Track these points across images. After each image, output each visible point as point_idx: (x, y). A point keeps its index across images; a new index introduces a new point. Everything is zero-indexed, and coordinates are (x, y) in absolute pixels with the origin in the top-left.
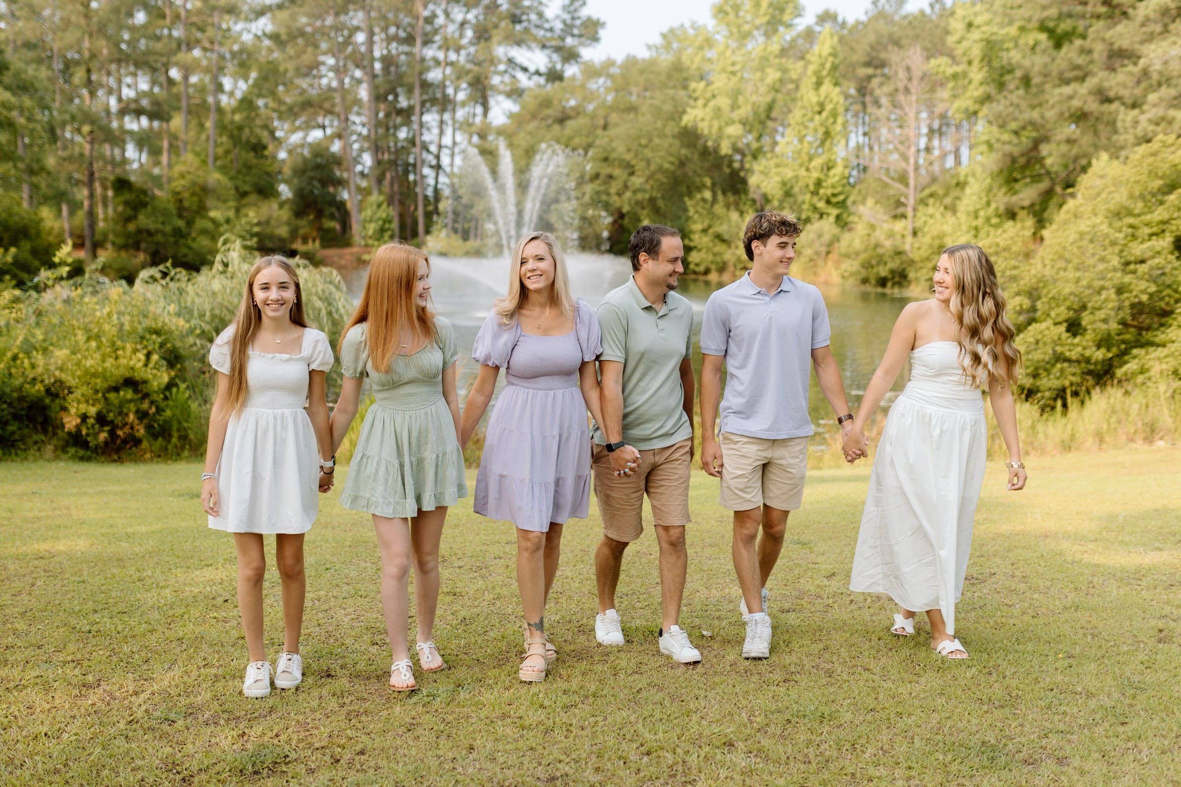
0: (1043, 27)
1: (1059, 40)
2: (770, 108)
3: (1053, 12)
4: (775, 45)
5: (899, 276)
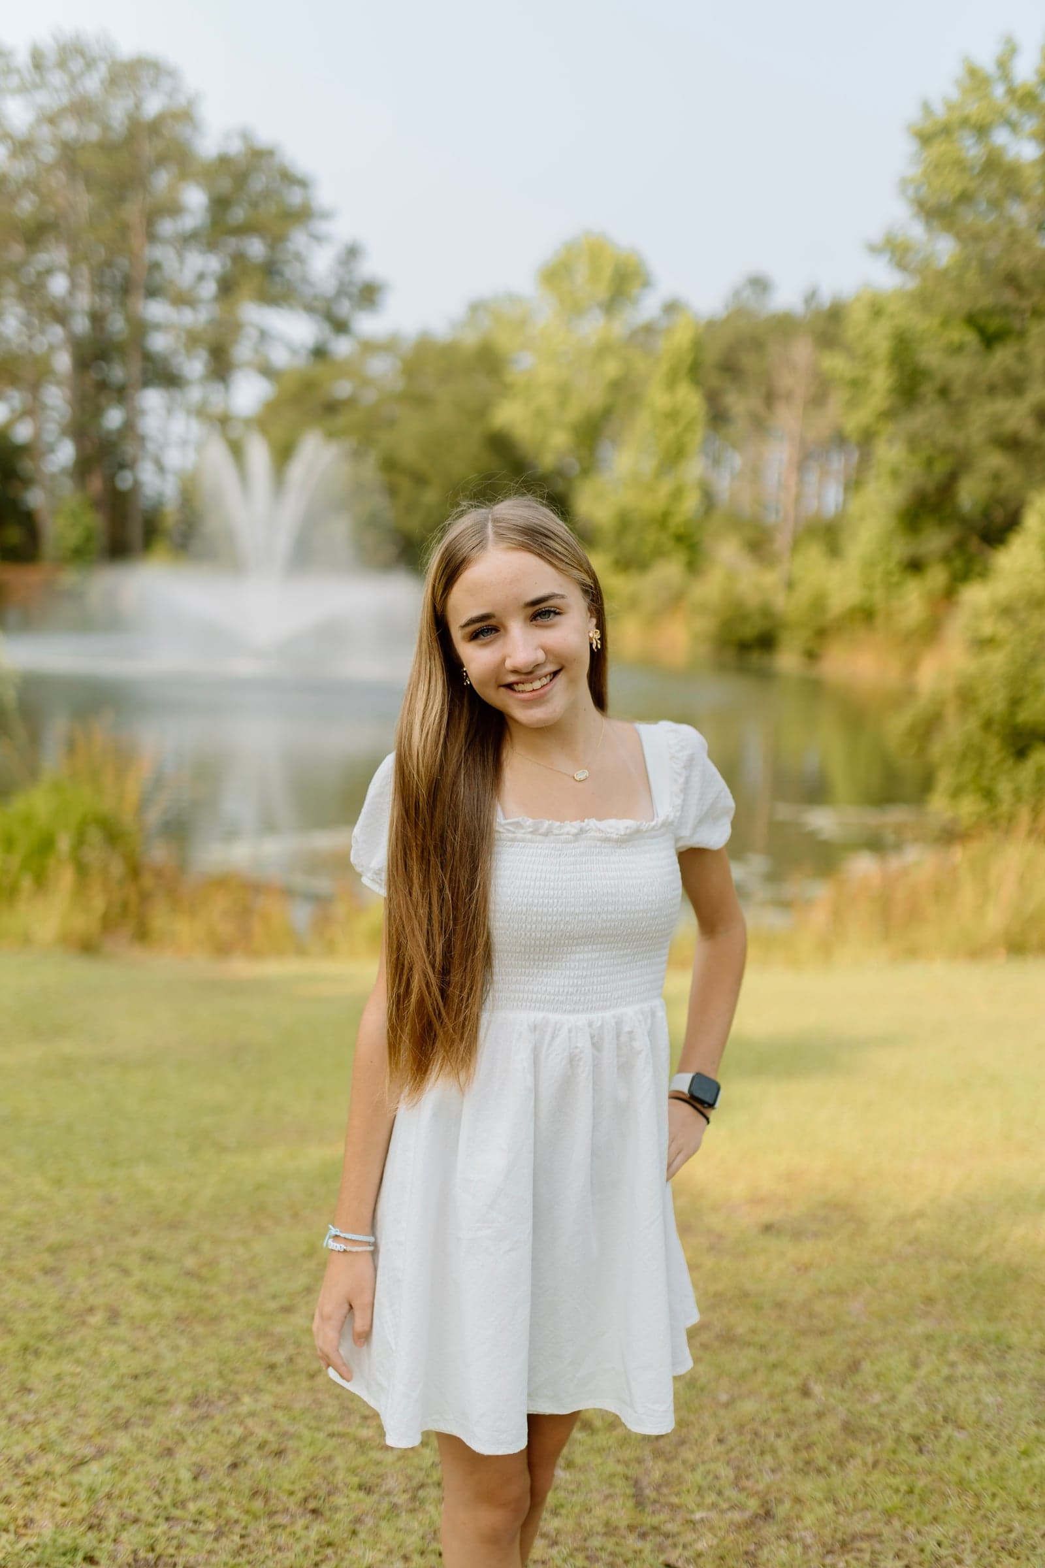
0: (972, 320)
1: (990, 340)
2: (607, 413)
3: (987, 301)
4: (619, 328)
5: (766, 642)
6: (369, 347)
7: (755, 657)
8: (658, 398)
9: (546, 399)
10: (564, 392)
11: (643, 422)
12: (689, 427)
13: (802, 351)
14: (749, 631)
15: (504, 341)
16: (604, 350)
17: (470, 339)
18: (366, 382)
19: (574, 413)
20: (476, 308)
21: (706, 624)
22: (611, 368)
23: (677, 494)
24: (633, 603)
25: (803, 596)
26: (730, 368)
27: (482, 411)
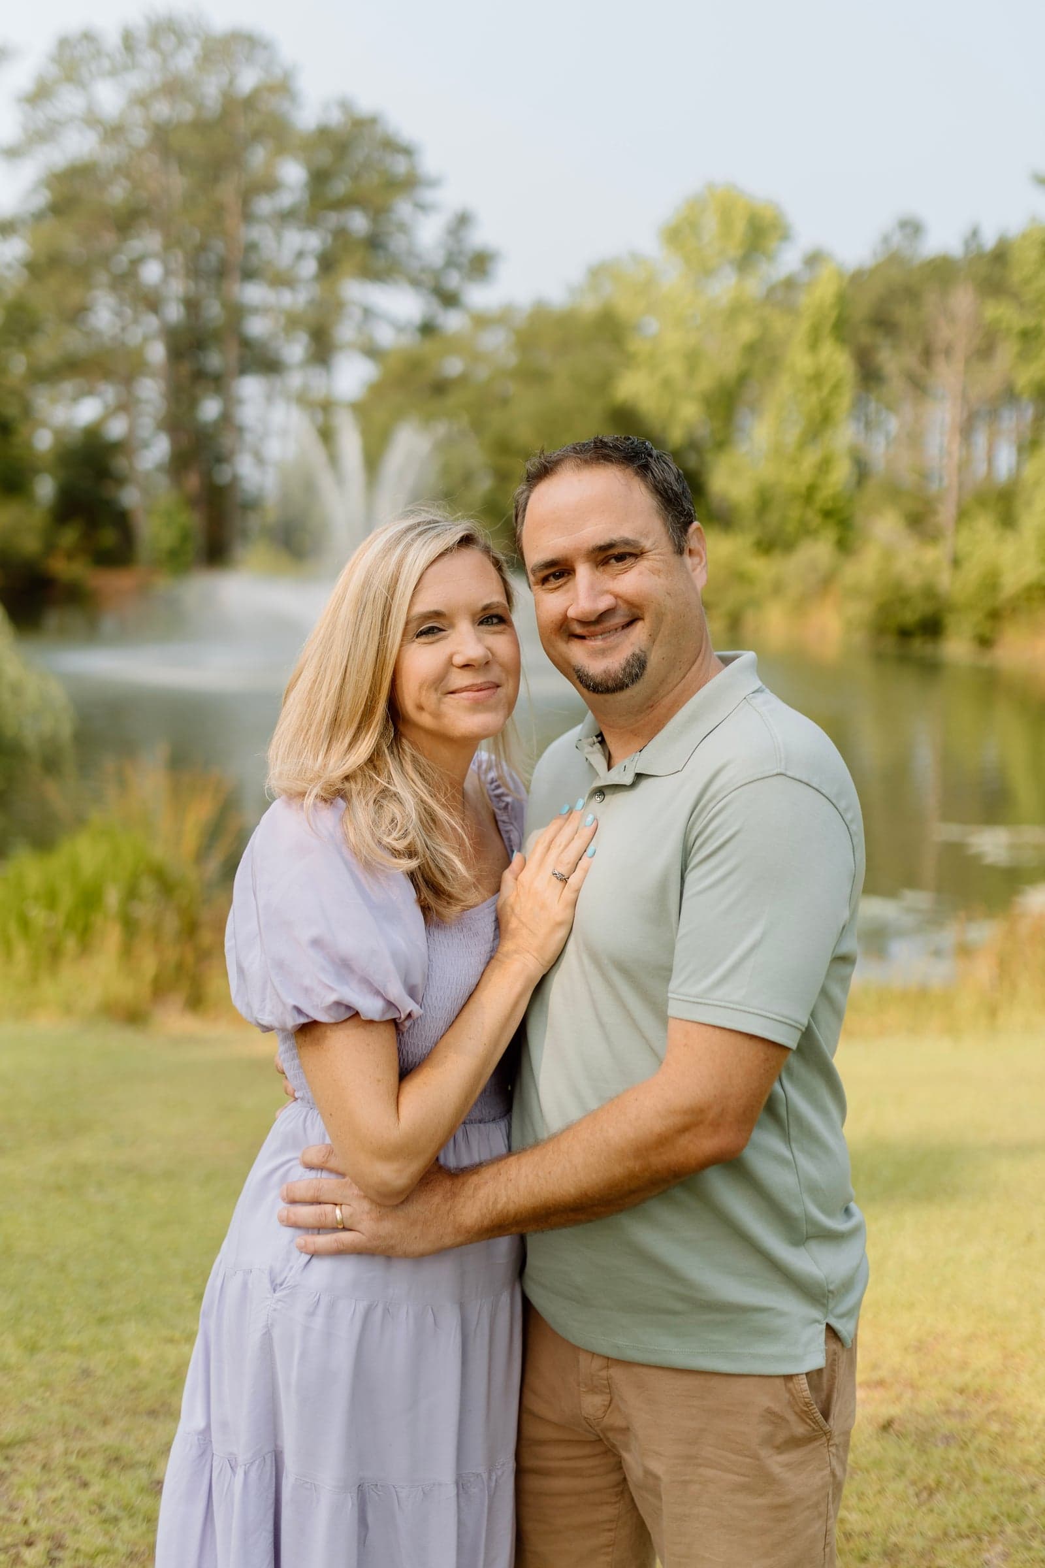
2: (743, 378)
4: (754, 287)
5: (932, 627)
6: (482, 321)
7: (918, 646)
8: (800, 360)
9: (675, 368)
10: (693, 359)
11: (784, 387)
12: (836, 388)
13: (963, 300)
14: (909, 617)
15: (625, 306)
16: (736, 311)
17: (590, 305)
18: (476, 357)
19: (705, 381)
20: (598, 273)
21: (861, 610)
22: (746, 331)
23: (825, 465)
24: (777, 588)
25: (972, 573)
26: (883, 323)
27: (604, 383)
